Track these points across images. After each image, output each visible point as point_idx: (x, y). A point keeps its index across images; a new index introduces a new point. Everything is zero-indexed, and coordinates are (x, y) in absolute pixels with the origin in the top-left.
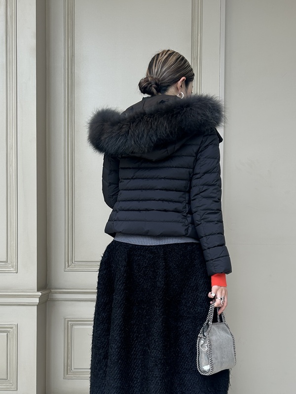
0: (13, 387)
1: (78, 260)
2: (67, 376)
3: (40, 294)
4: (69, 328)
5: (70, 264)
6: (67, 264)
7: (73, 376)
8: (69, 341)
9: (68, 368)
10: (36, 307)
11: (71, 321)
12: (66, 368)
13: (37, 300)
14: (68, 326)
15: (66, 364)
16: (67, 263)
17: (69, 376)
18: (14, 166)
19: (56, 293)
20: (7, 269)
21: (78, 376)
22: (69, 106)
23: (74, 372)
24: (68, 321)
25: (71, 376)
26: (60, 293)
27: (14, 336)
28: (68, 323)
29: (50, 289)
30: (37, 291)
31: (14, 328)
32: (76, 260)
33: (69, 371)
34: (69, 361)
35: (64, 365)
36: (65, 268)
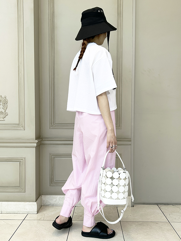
0: (23, 191)
1: (57, 123)
2: (52, 184)
6: (51, 125)
8: (52, 166)
10: (35, 148)
11: (53, 155)
12: (51, 180)
13: (35, 145)
14: (52, 158)
15: (51, 178)
16: (51, 124)
19: (45, 140)
20: (19, 128)
21: (57, 184)
23: (55, 182)
25: (54, 184)
26: (47, 140)
27: (24, 164)
28: (52, 157)
29: (42, 138)
30: (36, 140)
31: (23, 159)
33: (52, 182)
34: (52, 177)
35: (50, 179)
36: (50, 127)
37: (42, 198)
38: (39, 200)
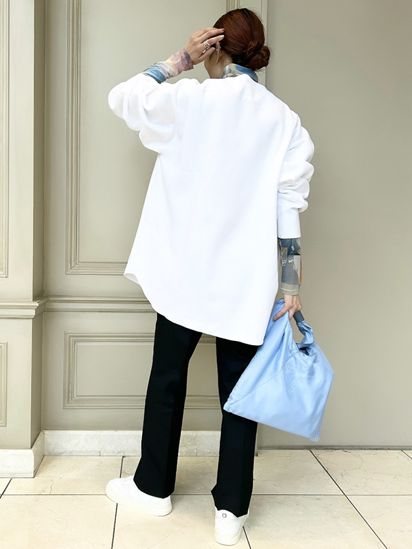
0: (1, 422)
1: (84, 261)
2: (68, 405)
3: (37, 304)
4: (71, 345)
5: (73, 266)
6: (69, 266)
7: (75, 405)
8: (71, 362)
9: (68, 395)
10: (31, 322)
11: (73, 336)
12: (67, 395)
13: (33, 313)
14: (70, 343)
15: (67, 391)
16: (69, 264)
17: (71, 405)
18: (4, 141)
19: (55, 301)
21: (81, 405)
22: (74, 67)
24: (71, 336)
25: (73, 405)
26: (61, 302)
27: (3, 358)
28: (70, 339)
29: (47, 296)
30: (33, 300)
31: (3, 347)
32: (80, 260)
33: (70, 399)
34: (70, 387)
35: (64, 392)
36: (66, 270)
37: (46, 436)
38: (38, 442)
